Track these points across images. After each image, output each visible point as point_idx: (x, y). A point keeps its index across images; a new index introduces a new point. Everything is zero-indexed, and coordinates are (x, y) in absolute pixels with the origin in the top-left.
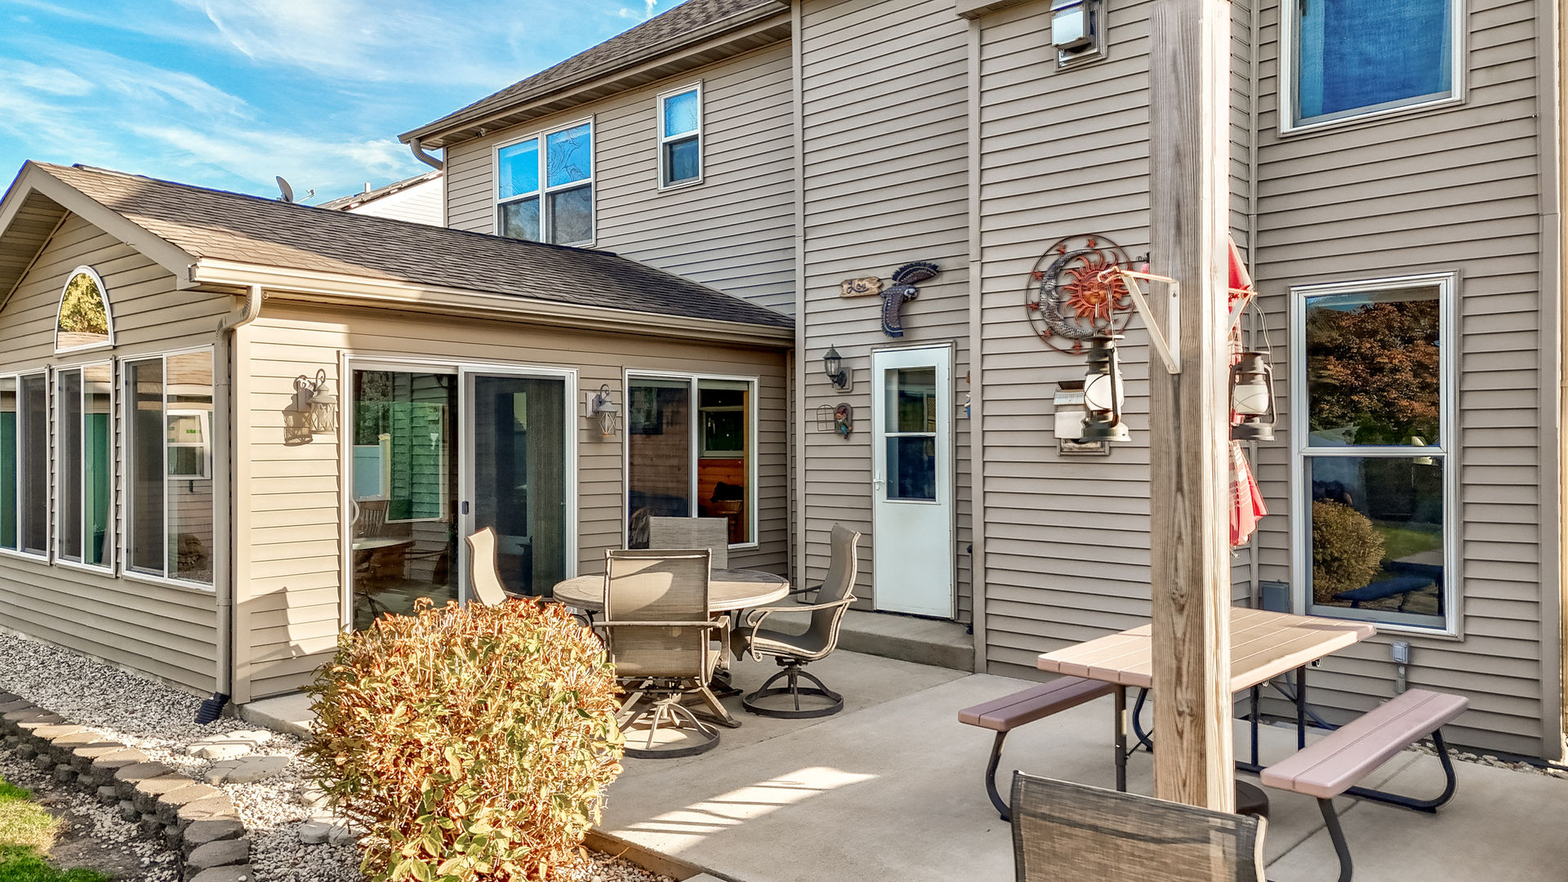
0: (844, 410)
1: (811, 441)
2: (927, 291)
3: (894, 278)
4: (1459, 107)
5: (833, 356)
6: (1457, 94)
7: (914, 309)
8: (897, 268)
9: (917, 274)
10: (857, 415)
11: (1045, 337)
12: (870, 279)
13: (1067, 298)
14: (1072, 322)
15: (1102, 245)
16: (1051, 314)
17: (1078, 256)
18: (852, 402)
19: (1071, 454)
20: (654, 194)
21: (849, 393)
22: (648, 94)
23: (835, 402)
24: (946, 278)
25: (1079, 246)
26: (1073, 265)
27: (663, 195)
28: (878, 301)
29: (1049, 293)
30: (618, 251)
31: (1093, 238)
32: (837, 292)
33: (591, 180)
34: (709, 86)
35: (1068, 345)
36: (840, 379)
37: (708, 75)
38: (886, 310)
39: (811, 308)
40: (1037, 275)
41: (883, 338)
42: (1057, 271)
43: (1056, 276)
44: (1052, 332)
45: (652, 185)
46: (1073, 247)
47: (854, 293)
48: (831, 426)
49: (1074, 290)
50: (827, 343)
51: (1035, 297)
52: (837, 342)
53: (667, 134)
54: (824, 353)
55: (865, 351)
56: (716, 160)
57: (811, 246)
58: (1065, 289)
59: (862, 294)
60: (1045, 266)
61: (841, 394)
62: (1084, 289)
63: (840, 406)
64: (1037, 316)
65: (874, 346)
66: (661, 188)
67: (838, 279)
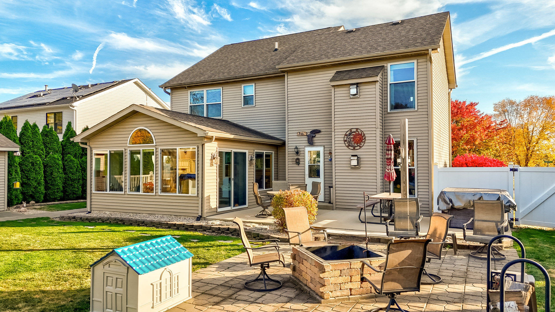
0: (298, 159)
1: (289, 166)
2: (317, 135)
3: (310, 132)
4: (417, 111)
5: (296, 148)
6: (416, 109)
7: (315, 139)
8: (311, 130)
9: (316, 132)
10: (301, 160)
11: (348, 147)
12: (304, 132)
13: (352, 139)
14: (353, 144)
15: (359, 130)
16: (349, 142)
17: (354, 132)
18: (299, 157)
19: (353, 168)
20: (241, 108)
21: (299, 156)
22: (240, 84)
23: (296, 158)
24: (322, 133)
25: (355, 130)
26: (353, 134)
27: (243, 108)
28: (306, 137)
29: (349, 138)
30: (230, 120)
31: (357, 129)
32: (296, 134)
33: (221, 102)
34: (257, 85)
35: (352, 148)
36: (297, 153)
37: (256, 82)
38: (308, 139)
39: (289, 137)
40: (346, 135)
41: (308, 144)
42: (350, 134)
43: (350, 135)
44: (349, 146)
45: (240, 105)
46: (353, 130)
47: (300, 135)
48: (295, 162)
49: (353, 138)
50: (295, 145)
51: (345, 139)
52: (297, 145)
53: (244, 94)
54: (294, 147)
55: (303, 147)
56: (258, 101)
57: (289, 124)
58: (352, 138)
59: (302, 135)
60: (348, 133)
61: (297, 156)
62: (355, 138)
63: (297, 158)
64: (346, 142)
65: (305, 146)
66: (243, 106)
67: (297, 132)
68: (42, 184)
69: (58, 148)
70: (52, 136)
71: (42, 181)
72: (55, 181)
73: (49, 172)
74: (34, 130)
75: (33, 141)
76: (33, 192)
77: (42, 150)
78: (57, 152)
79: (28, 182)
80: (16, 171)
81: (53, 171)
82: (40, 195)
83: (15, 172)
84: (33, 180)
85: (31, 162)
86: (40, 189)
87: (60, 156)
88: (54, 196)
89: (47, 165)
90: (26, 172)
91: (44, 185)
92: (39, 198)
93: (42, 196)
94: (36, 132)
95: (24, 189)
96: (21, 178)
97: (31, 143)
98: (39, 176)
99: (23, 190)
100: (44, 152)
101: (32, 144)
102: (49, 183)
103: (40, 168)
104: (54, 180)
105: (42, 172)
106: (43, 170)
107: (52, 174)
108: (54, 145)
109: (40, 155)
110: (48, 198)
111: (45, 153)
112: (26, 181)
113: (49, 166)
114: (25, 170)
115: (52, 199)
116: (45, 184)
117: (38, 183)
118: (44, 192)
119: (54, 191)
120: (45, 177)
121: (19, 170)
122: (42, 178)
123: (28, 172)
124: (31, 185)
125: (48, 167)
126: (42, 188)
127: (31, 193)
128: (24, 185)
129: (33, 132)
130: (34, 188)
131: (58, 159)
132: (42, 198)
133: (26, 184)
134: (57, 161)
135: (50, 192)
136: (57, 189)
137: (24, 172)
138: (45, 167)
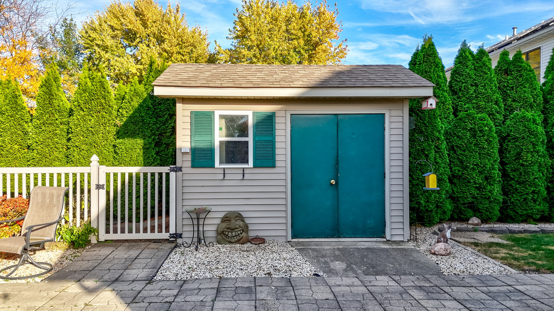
68: (494, 180)
69: (533, 97)
70: (519, 71)
71: (496, 173)
72: (527, 173)
73: (512, 152)
74: (480, 61)
75: (476, 85)
76: (474, 197)
77: (496, 103)
78: (531, 107)
79: (463, 174)
80: (438, 149)
81: (522, 149)
82: (493, 205)
83: (436, 152)
84: (473, 169)
85: (471, 129)
86: (490, 191)
87: (539, 116)
88: (526, 210)
89: (508, 135)
90: (459, 152)
91: (500, 181)
92: (490, 213)
93: (497, 208)
94: (484, 65)
95: (455, 190)
96: (449, 165)
97: (472, 90)
98: (489, 160)
99: (453, 190)
100: (500, 107)
101: (475, 92)
102: (513, 179)
103: (489, 142)
104: (524, 171)
105: (496, 151)
106: (496, 146)
107: (518, 156)
108: (525, 92)
109: (493, 114)
110: (510, 212)
111: (503, 108)
112: (459, 171)
113: (514, 139)
114: (457, 147)
115: (521, 216)
116: (504, 181)
117: (486, 178)
118: (501, 198)
119: (525, 199)
120: (502, 163)
121: (444, 146)
122: (496, 166)
123: (464, 151)
124: (469, 182)
125: (509, 141)
126: (497, 189)
127: (470, 200)
128: (455, 181)
129: (478, 65)
130: (476, 187)
131: (534, 121)
132: (497, 213)
133: (459, 177)
134: (533, 126)
135: (515, 198)
136: (533, 192)
137: (455, 152)
138: (503, 139)
